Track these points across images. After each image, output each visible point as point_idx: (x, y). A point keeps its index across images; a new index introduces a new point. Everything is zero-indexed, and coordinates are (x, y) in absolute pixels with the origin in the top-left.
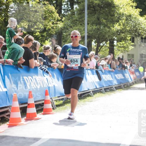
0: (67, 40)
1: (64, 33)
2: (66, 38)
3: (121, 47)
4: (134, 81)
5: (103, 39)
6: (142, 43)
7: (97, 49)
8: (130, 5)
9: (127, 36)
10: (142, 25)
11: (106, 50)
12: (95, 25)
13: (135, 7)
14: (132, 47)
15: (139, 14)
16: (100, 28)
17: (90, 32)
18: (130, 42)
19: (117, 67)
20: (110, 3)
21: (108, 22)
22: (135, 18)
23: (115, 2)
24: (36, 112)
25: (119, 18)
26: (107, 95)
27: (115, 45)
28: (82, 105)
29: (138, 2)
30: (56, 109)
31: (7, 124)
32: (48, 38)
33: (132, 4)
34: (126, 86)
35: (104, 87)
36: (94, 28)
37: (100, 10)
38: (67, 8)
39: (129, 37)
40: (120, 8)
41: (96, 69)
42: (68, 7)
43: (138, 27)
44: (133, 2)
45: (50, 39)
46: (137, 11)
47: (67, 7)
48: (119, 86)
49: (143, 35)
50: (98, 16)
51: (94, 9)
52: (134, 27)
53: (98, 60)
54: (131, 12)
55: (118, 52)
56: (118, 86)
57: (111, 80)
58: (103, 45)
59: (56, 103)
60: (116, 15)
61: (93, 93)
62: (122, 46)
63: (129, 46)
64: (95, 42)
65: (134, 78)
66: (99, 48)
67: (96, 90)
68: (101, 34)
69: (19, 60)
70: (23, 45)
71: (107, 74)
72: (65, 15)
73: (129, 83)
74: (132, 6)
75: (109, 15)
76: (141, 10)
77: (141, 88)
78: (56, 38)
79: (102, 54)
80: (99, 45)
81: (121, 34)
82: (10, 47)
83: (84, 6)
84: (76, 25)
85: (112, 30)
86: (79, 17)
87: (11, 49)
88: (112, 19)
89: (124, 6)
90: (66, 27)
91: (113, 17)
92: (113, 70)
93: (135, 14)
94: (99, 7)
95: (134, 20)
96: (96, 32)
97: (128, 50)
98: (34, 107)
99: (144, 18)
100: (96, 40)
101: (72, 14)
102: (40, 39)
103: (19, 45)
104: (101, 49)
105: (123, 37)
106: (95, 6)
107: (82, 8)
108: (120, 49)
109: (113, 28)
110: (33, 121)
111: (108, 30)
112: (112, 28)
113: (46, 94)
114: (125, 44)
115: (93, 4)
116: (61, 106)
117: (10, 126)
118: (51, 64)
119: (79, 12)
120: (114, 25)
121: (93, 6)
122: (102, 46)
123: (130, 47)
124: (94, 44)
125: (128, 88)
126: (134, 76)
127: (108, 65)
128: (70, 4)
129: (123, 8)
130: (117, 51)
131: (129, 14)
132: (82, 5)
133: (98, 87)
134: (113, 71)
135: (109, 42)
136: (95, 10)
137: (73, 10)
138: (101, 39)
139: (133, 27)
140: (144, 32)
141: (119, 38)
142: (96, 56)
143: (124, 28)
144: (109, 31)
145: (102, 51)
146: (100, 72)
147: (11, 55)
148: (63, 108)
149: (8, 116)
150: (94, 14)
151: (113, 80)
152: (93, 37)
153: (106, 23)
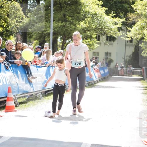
0: (33, 36)
2: (31, 34)
4: (98, 79)
5: (69, 36)
6: (107, 41)
7: (63, 46)
8: (96, 3)
9: (92, 34)
10: (108, 24)
12: (61, 22)
13: (101, 5)
14: (97, 45)
15: (105, 13)
16: (66, 25)
17: (55, 29)
18: (96, 40)
21: (73, 19)
22: (101, 16)
25: (85, 16)
30: (19, 106)
32: (13, 33)
33: (98, 2)
34: (90, 84)
36: (60, 25)
37: (67, 7)
39: (95, 35)
40: (86, 6)
43: (104, 25)
45: (14, 34)
46: (102, 9)
47: (33, 3)
49: (108, 34)
50: (64, 13)
51: (61, 5)
52: (100, 26)
54: (96, 11)
58: (68, 42)
59: (19, 101)
62: (88, 43)
63: (94, 43)
64: (61, 39)
65: (99, 76)
66: (65, 45)
68: (67, 32)
73: (93, 81)
75: (75, 12)
76: (107, 9)
77: (105, 86)
78: (21, 33)
80: (65, 42)
81: (87, 32)
83: (50, 2)
85: (78, 28)
88: (78, 17)
89: (90, 4)
91: (79, 15)
93: (101, 12)
94: (65, 4)
95: (99, 18)
96: (62, 29)
97: (94, 48)
99: (109, 16)
100: (61, 37)
102: (4, 34)
105: (88, 35)
106: (62, 3)
107: (48, 4)
109: (79, 26)
111: (74, 27)
112: (78, 26)
113: (9, 91)
114: (91, 42)
116: (24, 104)
118: (15, 61)
119: (45, 8)
120: (80, 23)
121: (60, 2)
123: (96, 45)
124: (59, 41)
125: (93, 86)
126: (98, 74)
129: (89, 6)
131: (94, 12)
132: (48, 2)
136: (61, 7)
138: (67, 36)
139: (98, 26)
140: (110, 31)
143: (90, 26)
144: (75, 29)
148: (26, 105)
150: (60, 11)
152: (58, 34)
153: (71, 21)
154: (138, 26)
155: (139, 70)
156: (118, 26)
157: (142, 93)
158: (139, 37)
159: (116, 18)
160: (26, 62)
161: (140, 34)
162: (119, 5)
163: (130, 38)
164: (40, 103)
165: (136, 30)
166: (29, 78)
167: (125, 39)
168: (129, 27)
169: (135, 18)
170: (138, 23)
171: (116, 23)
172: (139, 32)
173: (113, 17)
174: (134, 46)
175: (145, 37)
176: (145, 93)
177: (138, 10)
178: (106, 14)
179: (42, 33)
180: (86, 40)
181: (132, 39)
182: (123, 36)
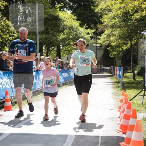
3: (66, 51)
5: (52, 45)
8: (72, 18)
9: (70, 43)
10: (82, 34)
12: (45, 34)
13: (76, 20)
14: (74, 50)
16: (49, 36)
17: (40, 40)
20: (56, 17)
23: (60, 16)
25: (63, 28)
27: (61, 49)
29: (78, 15)
30: (15, 105)
33: (73, 17)
34: (71, 82)
36: (44, 37)
37: (49, 22)
40: (64, 21)
43: (79, 35)
44: (75, 16)
46: (77, 23)
52: (76, 36)
54: (72, 24)
56: (64, 82)
62: (67, 49)
63: (72, 49)
64: (45, 47)
68: (50, 42)
74: (74, 19)
76: (81, 22)
81: (66, 41)
85: (58, 39)
88: (58, 30)
89: (67, 19)
91: (59, 28)
93: (76, 25)
95: (75, 30)
96: (45, 40)
97: (71, 53)
99: (83, 28)
100: (45, 45)
104: (50, 52)
108: (66, 52)
111: (55, 38)
112: (59, 37)
114: (69, 48)
122: (52, 50)
129: (66, 21)
130: (63, 54)
131: (71, 26)
138: (50, 45)
143: (68, 37)
144: (56, 39)
152: (43, 44)
153: (53, 33)
154: (105, 35)
155: (108, 68)
156: (90, 35)
157: (112, 88)
158: (107, 43)
159: (88, 29)
161: (107, 41)
162: (89, 18)
163: (100, 44)
165: (104, 38)
167: (96, 45)
168: (99, 36)
169: (103, 28)
170: (106, 32)
171: (88, 33)
172: (107, 39)
173: (86, 28)
174: (103, 50)
175: (111, 43)
176: (114, 87)
177: (105, 23)
178: (80, 26)
180: (66, 47)
181: (101, 45)
182: (95, 43)
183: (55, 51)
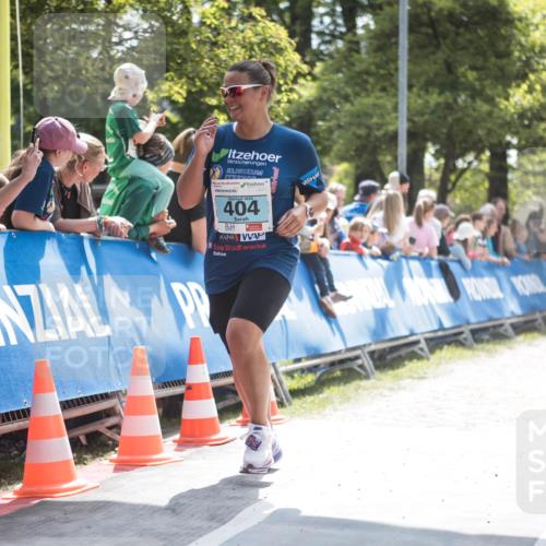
0: (331, 146)
1: (320, 123)
2: (328, 139)
3: (535, 174)
5: (467, 142)
7: (445, 179)
11: (476, 185)
12: (437, 90)
16: (455, 101)
17: (416, 119)
19: (518, 250)
20: (494, 8)
21: (485, 79)
23: (511, 5)
24: (216, 414)
25: (527, 63)
26: (483, 355)
27: (511, 167)
28: (386, 392)
30: (290, 404)
31: (111, 461)
35: (468, 323)
36: (432, 102)
37: (458, 34)
38: (332, 27)
40: (531, 28)
41: (442, 257)
42: (334, 22)
47: (329, 25)
48: (526, 322)
50: (449, 57)
51: (434, 30)
53: (447, 221)
55: (522, 192)
56: (522, 319)
57: (499, 300)
58: (465, 166)
59: (289, 384)
60: (517, 54)
61: (428, 345)
64: (436, 156)
66: (453, 177)
67: (440, 333)
68: (461, 126)
69: (154, 221)
70: (171, 166)
71: (482, 276)
72: (321, 52)
75: (490, 53)
79: (462, 200)
80: (452, 167)
81: (535, 123)
82: (123, 174)
84: (366, 90)
85: (501, 110)
86: (377, 60)
87: (126, 182)
88: (501, 69)
90: (329, 98)
91: (504, 61)
92: (506, 260)
94: (452, 23)
96: (439, 117)
98: (209, 398)
100: (438, 147)
101: (350, 50)
103: (156, 165)
104: (457, 179)
105: (542, 138)
106: (438, 21)
107: (387, 26)
108: (532, 180)
109: (506, 103)
110: (206, 447)
111: (485, 108)
112: (503, 103)
115: (430, 10)
116: (309, 394)
117: (121, 466)
119: (375, 42)
120: (511, 92)
121: (430, 18)
122: (464, 171)
124: (431, 162)
127: (485, 242)
128: (343, 12)
129: (541, 27)
130: (520, 189)
132: (388, 18)
133: (447, 323)
134: (503, 264)
135: (488, 153)
136: (436, 36)
137: (355, 34)
138: (460, 143)
141: (527, 142)
142: (441, 206)
144: (490, 114)
145: (461, 187)
146: (454, 267)
147: (122, 203)
148: (317, 401)
149: (115, 430)
150: (433, 48)
151: (504, 299)
152: (428, 136)
153: (477, 84)
160: (313, 244)
164: (365, 392)
166: (324, 300)
179: (368, 135)
183: (480, 178)
